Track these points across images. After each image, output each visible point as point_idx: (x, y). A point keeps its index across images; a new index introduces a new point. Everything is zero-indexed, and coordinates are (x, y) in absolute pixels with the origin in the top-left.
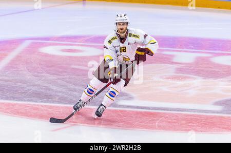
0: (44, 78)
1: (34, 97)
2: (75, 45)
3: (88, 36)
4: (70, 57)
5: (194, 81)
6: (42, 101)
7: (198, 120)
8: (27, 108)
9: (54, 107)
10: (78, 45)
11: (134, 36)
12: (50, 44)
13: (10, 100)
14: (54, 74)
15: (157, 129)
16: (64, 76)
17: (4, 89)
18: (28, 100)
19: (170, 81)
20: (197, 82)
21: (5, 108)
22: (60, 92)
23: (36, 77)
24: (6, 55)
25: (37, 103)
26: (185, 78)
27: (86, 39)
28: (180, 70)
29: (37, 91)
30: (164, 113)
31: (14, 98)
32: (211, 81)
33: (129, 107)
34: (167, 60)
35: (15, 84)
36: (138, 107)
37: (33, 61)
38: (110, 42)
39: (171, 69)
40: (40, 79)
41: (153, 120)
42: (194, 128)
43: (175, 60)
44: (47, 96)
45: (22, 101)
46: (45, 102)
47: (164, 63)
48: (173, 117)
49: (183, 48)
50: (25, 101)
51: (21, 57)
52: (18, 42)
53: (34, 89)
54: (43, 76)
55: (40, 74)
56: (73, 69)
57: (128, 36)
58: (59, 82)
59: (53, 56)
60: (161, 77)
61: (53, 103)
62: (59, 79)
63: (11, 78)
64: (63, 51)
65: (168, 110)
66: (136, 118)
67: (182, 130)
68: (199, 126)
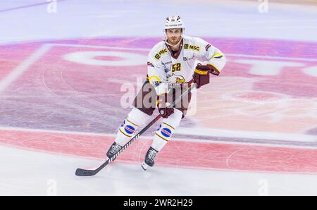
0: (69, 97)
1: (56, 122)
2: (114, 50)
3: (132, 38)
4: (107, 67)
5: (280, 101)
6: (67, 129)
7: (285, 155)
8: (47, 138)
9: (83, 136)
10: (118, 51)
11: (191, 47)
12: (79, 50)
13: (23, 126)
14: (83, 91)
15: (227, 167)
16: (97, 93)
17: (13, 111)
18: (48, 128)
19: (246, 101)
20: (284, 102)
21: (14, 138)
22: (93, 116)
23: (59, 94)
24: (17, 64)
25: (59, 132)
26: (267, 96)
27: (128, 42)
28: (260, 86)
29: (59, 115)
30: (238, 146)
31: (28, 125)
32: (302, 101)
33: (188, 136)
34: (242, 71)
35: (30, 105)
36: (200, 138)
37: (54, 73)
38: (157, 57)
39: (246, 84)
40: (64, 98)
41: (222, 156)
42: (279, 166)
43: (253, 71)
44: (74, 121)
45: (39, 128)
46: (71, 130)
47: (238, 75)
48: (249, 150)
49: (264, 55)
50: (43, 128)
51: (37, 67)
52: (34, 46)
53: (55, 111)
54: (69, 94)
55: (63, 91)
56: (111, 84)
57: (183, 47)
58: (91, 101)
59: (82, 66)
60: (234, 95)
61: (82, 131)
62: (91, 98)
63: (24, 97)
64: (97, 58)
65: (242, 141)
66: (199, 152)
67: (262, 170)
68: (287, 164)
